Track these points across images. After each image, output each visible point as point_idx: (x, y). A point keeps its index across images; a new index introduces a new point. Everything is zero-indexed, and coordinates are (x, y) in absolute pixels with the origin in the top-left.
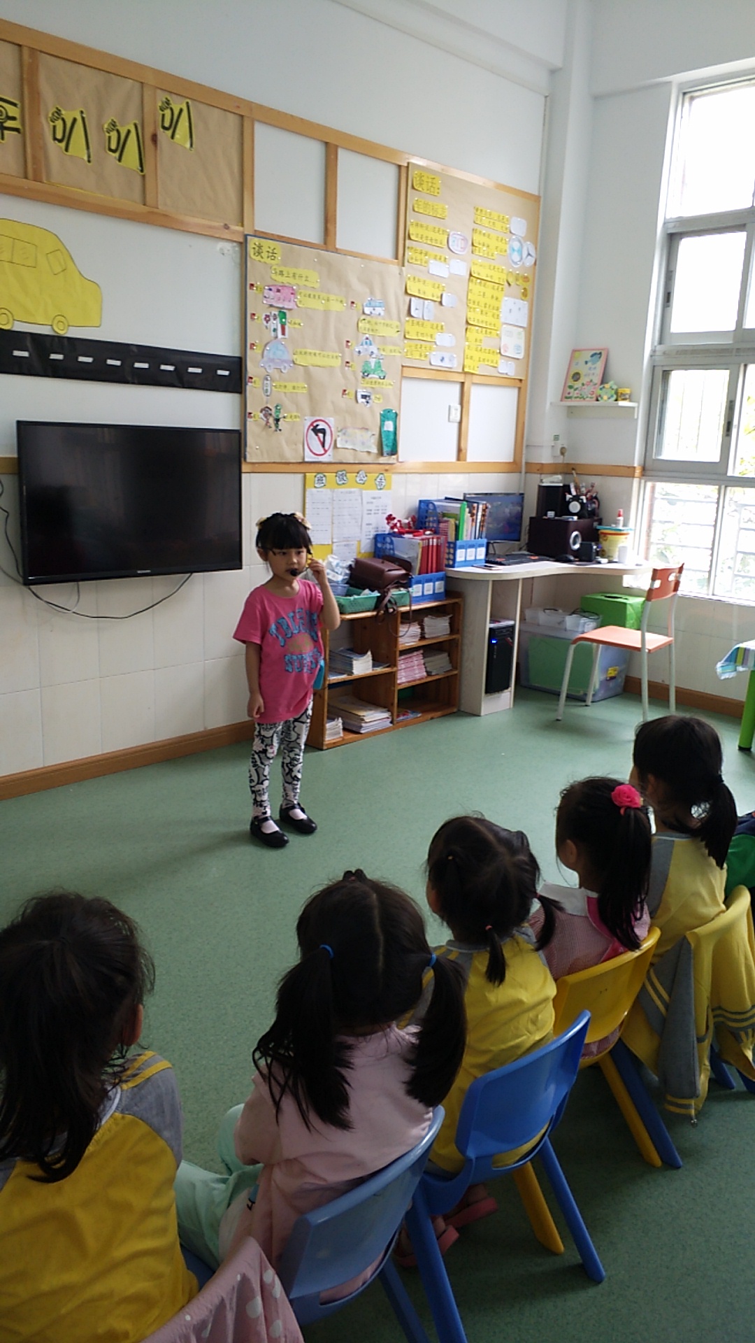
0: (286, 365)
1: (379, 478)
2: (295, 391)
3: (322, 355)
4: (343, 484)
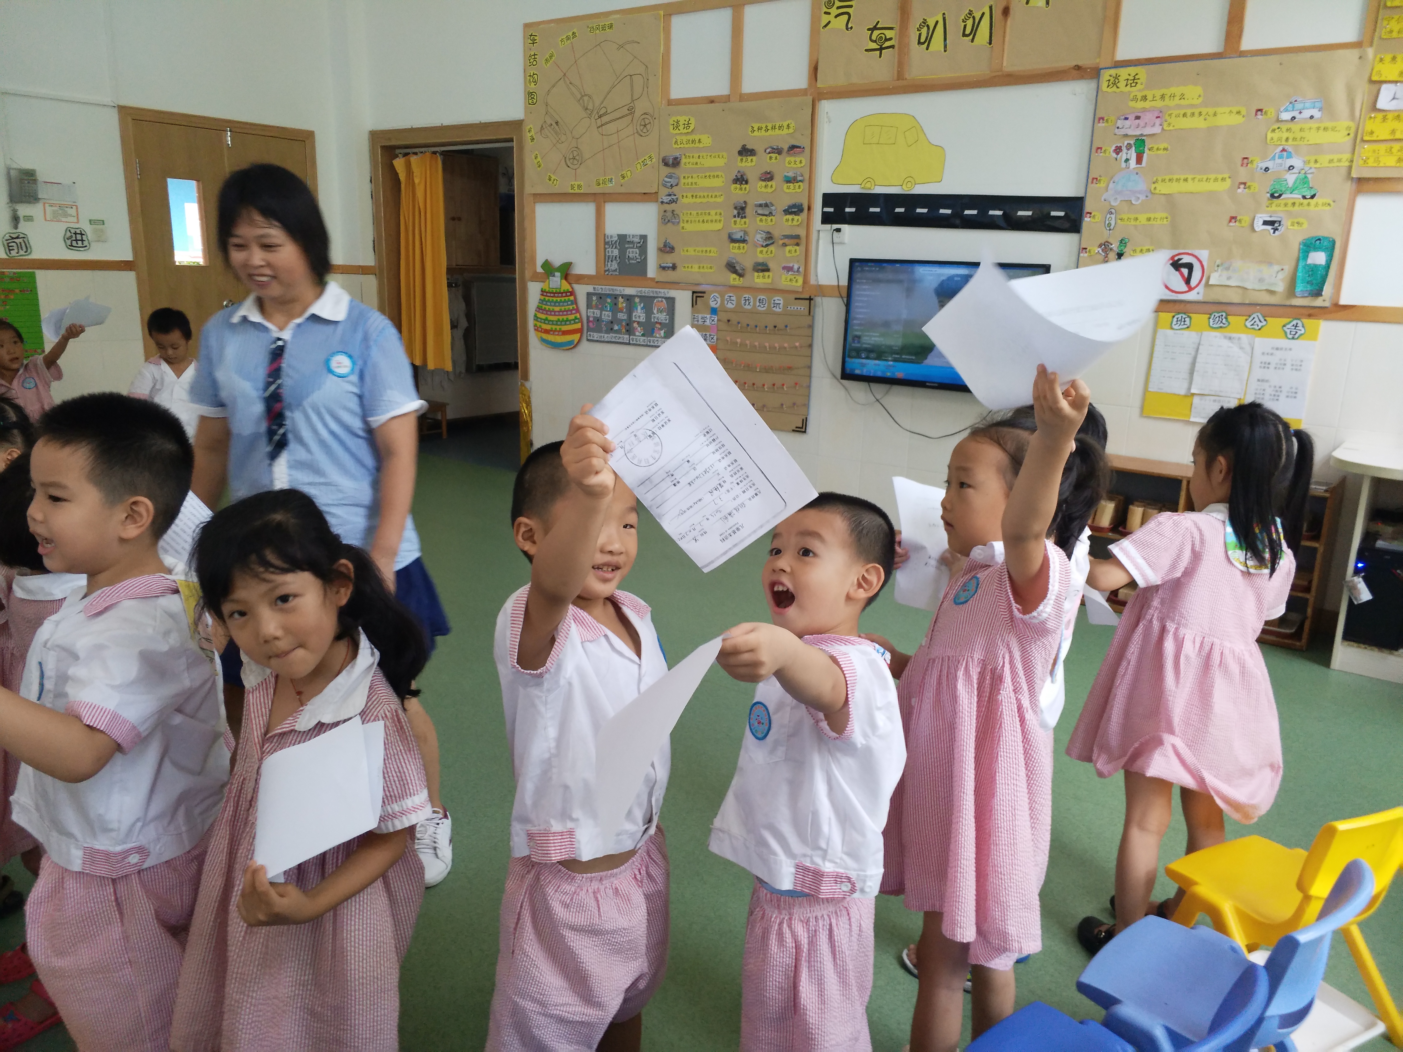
0: (1138, 195)
1: (1292, 324)
2: (1150, 223)
3: (1196, 180)
4: (1221, 327)
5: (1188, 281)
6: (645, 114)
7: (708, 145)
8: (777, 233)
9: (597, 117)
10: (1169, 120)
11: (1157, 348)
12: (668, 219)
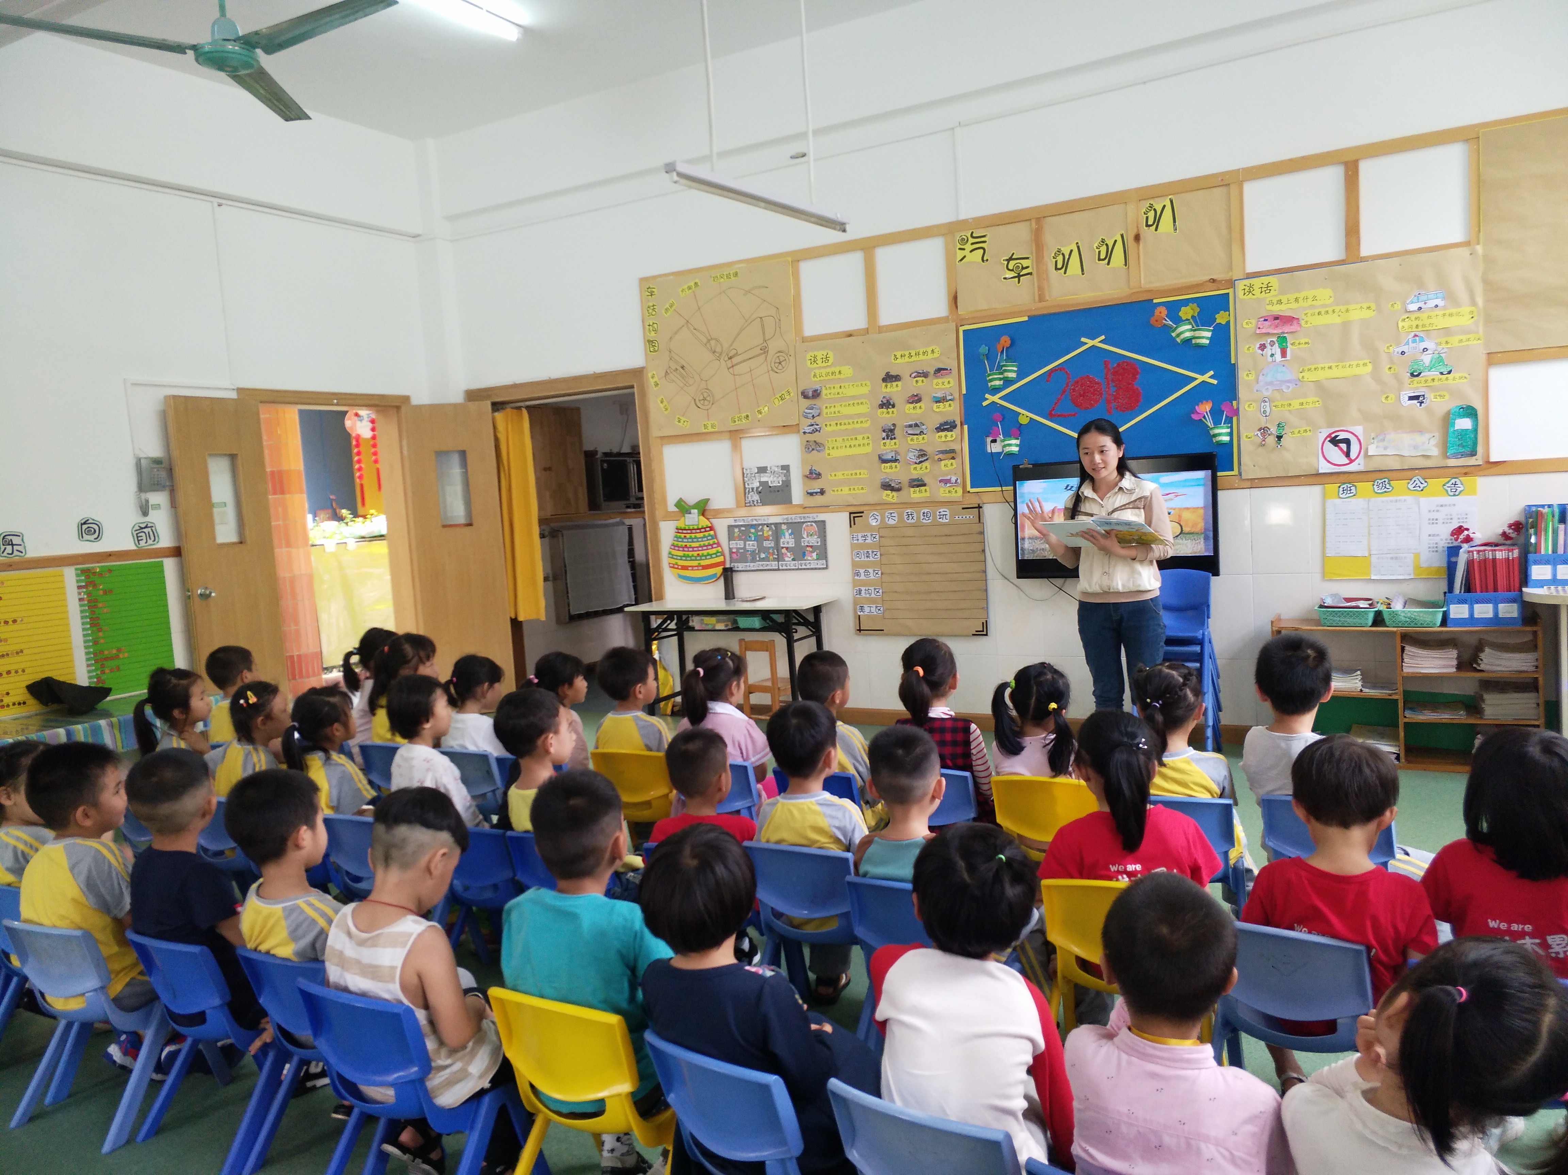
0: (1288, 384)
1: (1451, 483)
2: (1303, 407)
3: (1340, 367)
4: (1386, 492)
5: (1347, 454)
6: (779, 352)
7: (849, 375)
8: (929, 450)
9: (726, 358)
10: (1306, 319)
11: (1327, 517)
12: (812, 447)
